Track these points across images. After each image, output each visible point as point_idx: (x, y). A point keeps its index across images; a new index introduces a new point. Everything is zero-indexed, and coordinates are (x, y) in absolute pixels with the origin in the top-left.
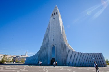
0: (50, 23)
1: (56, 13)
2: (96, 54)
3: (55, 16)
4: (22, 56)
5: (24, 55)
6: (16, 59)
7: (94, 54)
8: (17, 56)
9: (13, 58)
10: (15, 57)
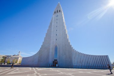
0: (52, 20)
1: (60, 11)
2: (102, 56)
3: (58, 14)
4: (14, 56)
5: (17, 55)
6: (6, 59)
7: (100, 56)
8: (8, 56)
9: (3, 58)
10: (6, 57)
